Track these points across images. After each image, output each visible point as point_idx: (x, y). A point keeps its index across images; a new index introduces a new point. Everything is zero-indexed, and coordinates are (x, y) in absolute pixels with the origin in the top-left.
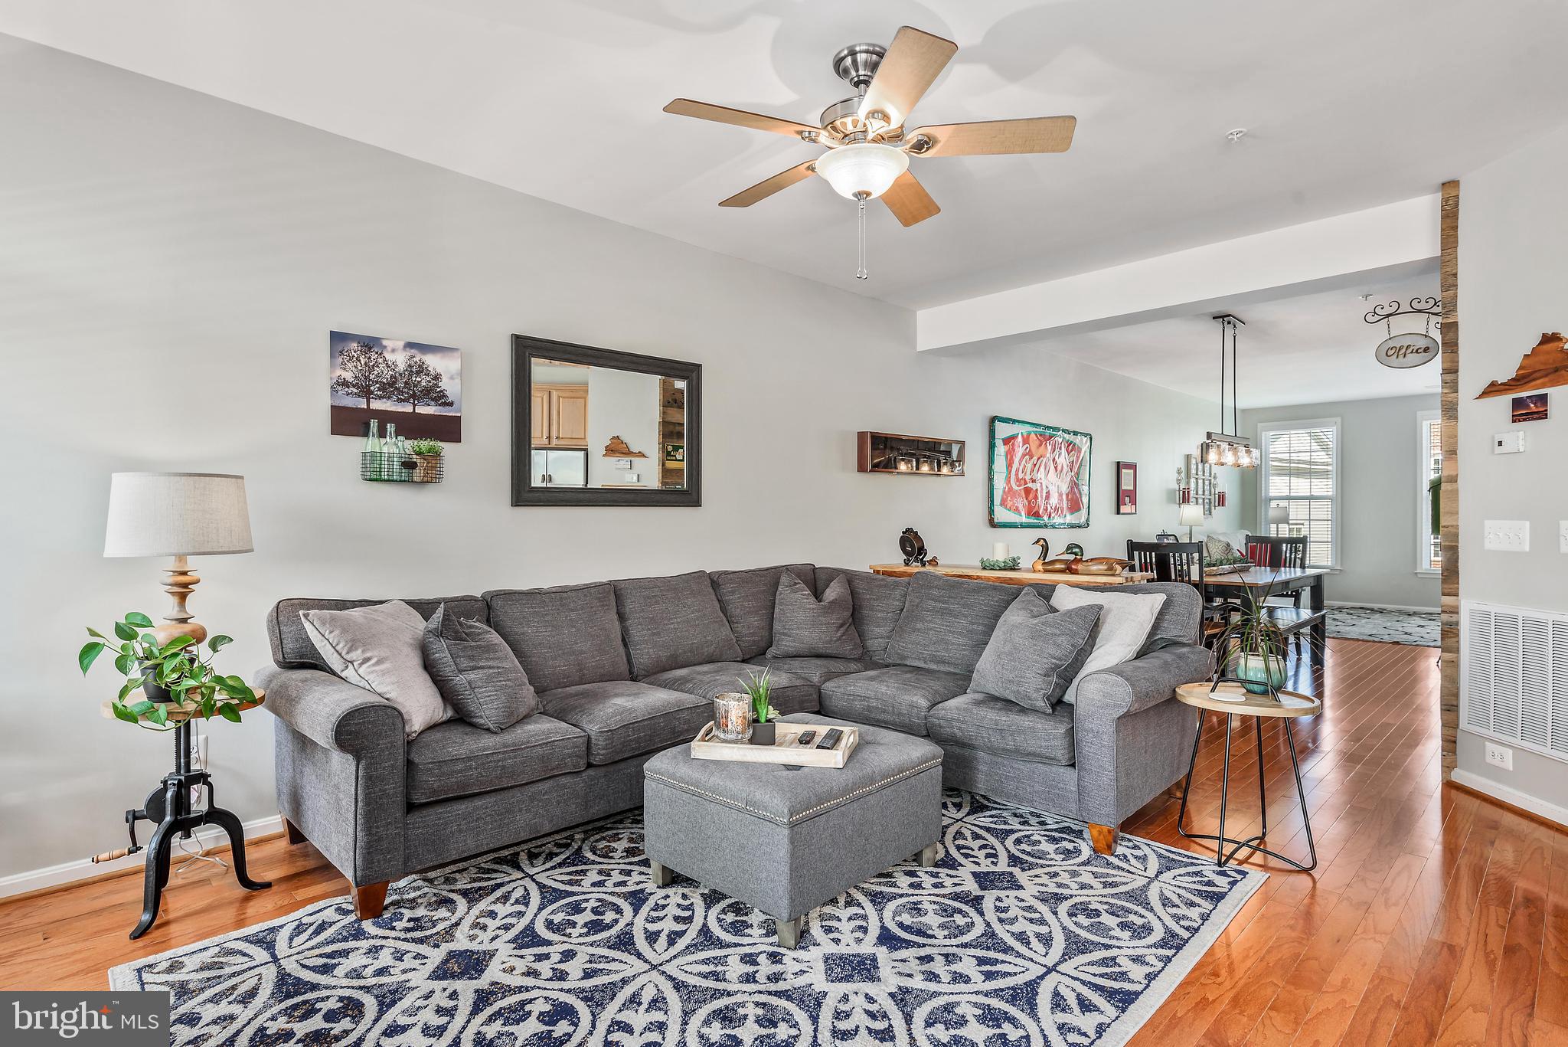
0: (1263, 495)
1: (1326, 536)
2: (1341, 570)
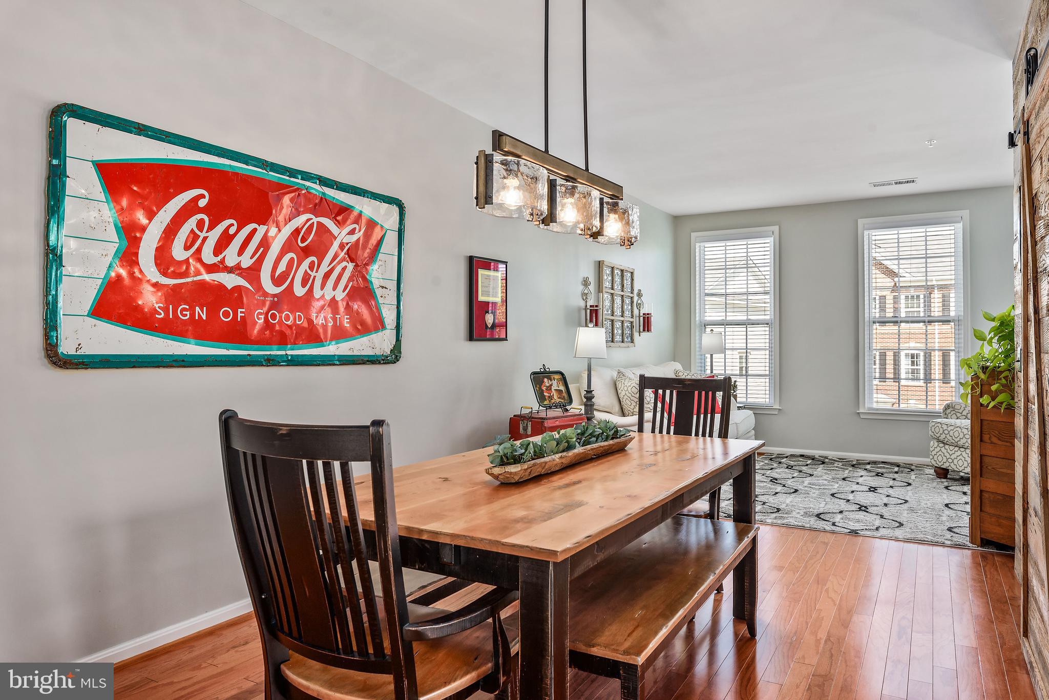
0: (697, 319)
1: (764, 368)
2: (779, 409)
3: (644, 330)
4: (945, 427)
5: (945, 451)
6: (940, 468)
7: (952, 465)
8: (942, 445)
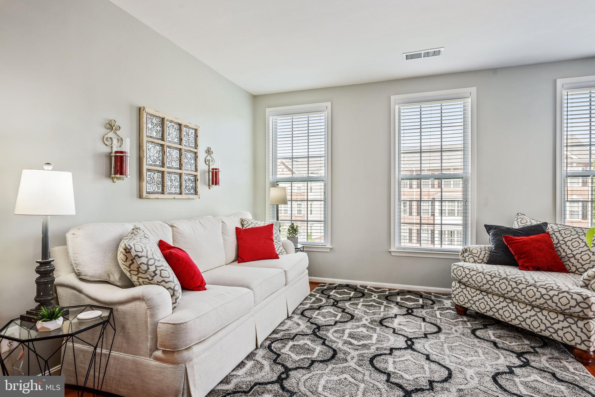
1: (320, 215)
2: (331, 248)
3: (213, 184)
5: (467, 293)
6: (461, 307)
7: (474, 306)
8: (463, 287)
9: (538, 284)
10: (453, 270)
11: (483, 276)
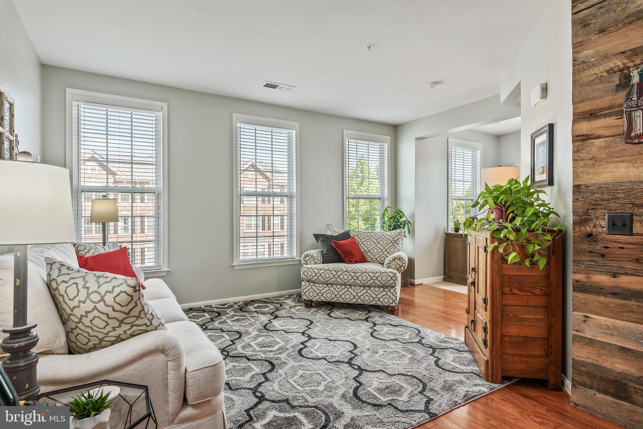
2: (168, 271)
4: (317, 271)
5: (315, 288)
6: (310, 301)
7: (322, 297)
8: (312, 284)
9: (368, 271)
10: (304, 273)
11: (330, 273)
